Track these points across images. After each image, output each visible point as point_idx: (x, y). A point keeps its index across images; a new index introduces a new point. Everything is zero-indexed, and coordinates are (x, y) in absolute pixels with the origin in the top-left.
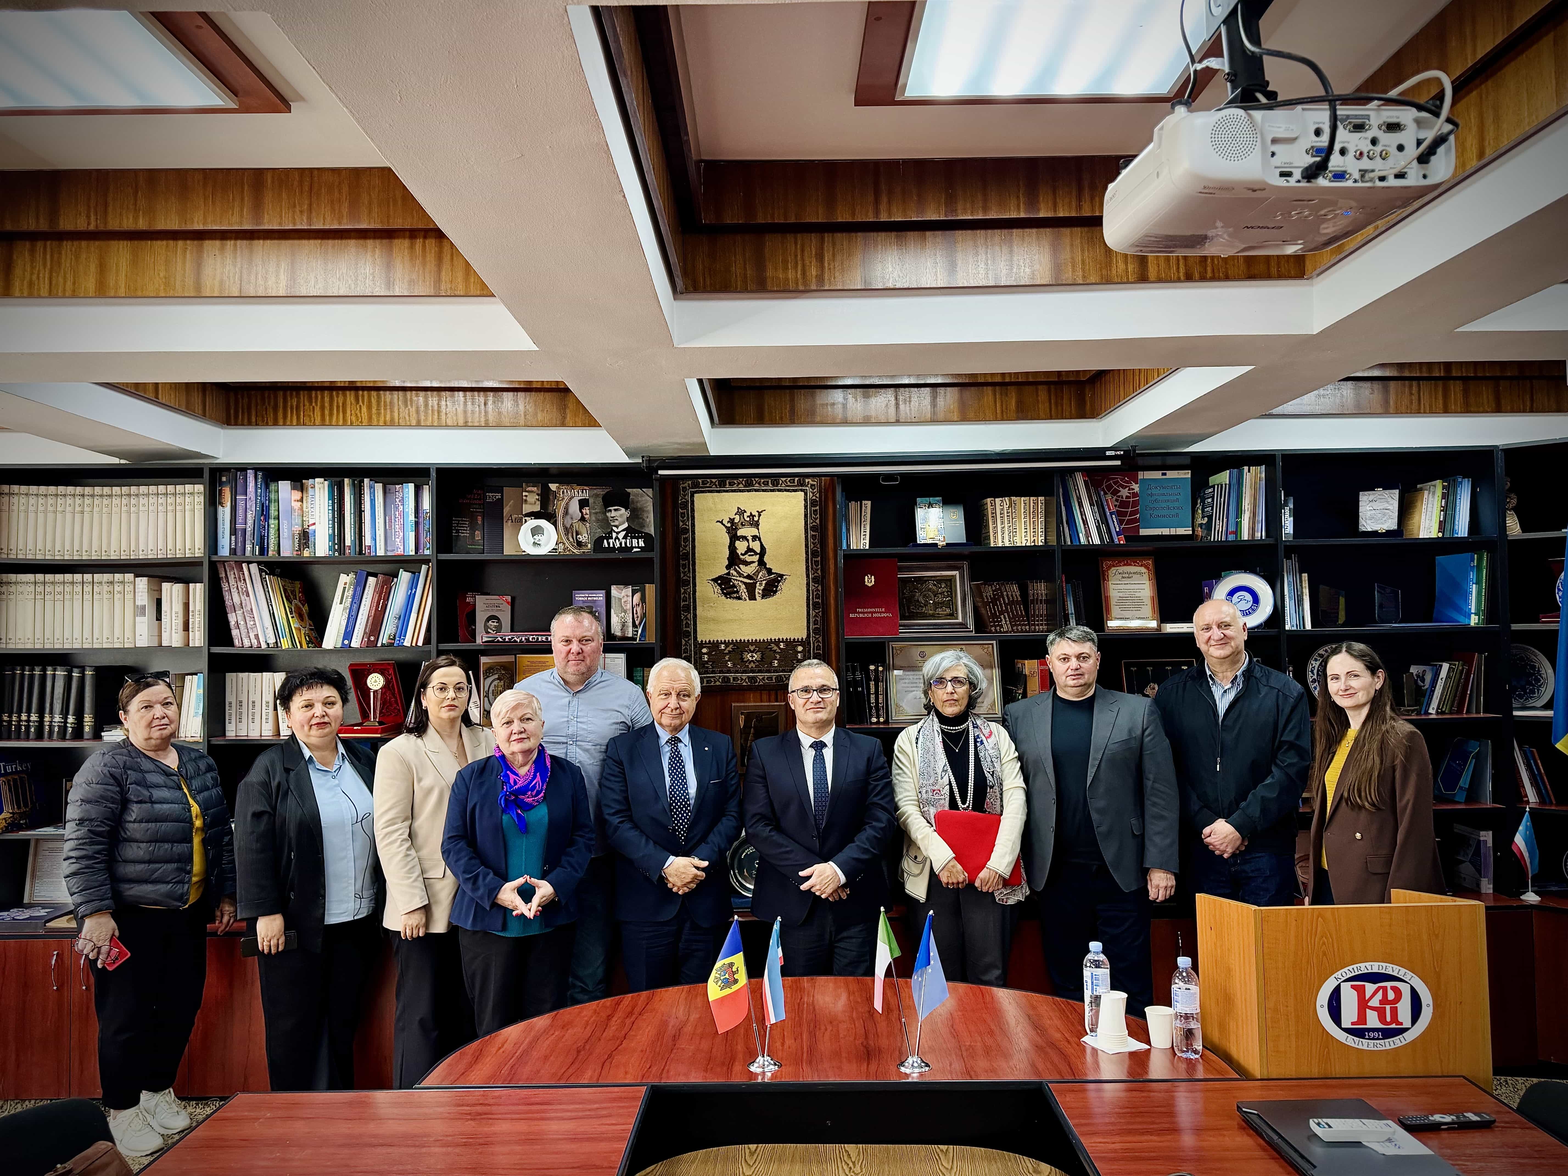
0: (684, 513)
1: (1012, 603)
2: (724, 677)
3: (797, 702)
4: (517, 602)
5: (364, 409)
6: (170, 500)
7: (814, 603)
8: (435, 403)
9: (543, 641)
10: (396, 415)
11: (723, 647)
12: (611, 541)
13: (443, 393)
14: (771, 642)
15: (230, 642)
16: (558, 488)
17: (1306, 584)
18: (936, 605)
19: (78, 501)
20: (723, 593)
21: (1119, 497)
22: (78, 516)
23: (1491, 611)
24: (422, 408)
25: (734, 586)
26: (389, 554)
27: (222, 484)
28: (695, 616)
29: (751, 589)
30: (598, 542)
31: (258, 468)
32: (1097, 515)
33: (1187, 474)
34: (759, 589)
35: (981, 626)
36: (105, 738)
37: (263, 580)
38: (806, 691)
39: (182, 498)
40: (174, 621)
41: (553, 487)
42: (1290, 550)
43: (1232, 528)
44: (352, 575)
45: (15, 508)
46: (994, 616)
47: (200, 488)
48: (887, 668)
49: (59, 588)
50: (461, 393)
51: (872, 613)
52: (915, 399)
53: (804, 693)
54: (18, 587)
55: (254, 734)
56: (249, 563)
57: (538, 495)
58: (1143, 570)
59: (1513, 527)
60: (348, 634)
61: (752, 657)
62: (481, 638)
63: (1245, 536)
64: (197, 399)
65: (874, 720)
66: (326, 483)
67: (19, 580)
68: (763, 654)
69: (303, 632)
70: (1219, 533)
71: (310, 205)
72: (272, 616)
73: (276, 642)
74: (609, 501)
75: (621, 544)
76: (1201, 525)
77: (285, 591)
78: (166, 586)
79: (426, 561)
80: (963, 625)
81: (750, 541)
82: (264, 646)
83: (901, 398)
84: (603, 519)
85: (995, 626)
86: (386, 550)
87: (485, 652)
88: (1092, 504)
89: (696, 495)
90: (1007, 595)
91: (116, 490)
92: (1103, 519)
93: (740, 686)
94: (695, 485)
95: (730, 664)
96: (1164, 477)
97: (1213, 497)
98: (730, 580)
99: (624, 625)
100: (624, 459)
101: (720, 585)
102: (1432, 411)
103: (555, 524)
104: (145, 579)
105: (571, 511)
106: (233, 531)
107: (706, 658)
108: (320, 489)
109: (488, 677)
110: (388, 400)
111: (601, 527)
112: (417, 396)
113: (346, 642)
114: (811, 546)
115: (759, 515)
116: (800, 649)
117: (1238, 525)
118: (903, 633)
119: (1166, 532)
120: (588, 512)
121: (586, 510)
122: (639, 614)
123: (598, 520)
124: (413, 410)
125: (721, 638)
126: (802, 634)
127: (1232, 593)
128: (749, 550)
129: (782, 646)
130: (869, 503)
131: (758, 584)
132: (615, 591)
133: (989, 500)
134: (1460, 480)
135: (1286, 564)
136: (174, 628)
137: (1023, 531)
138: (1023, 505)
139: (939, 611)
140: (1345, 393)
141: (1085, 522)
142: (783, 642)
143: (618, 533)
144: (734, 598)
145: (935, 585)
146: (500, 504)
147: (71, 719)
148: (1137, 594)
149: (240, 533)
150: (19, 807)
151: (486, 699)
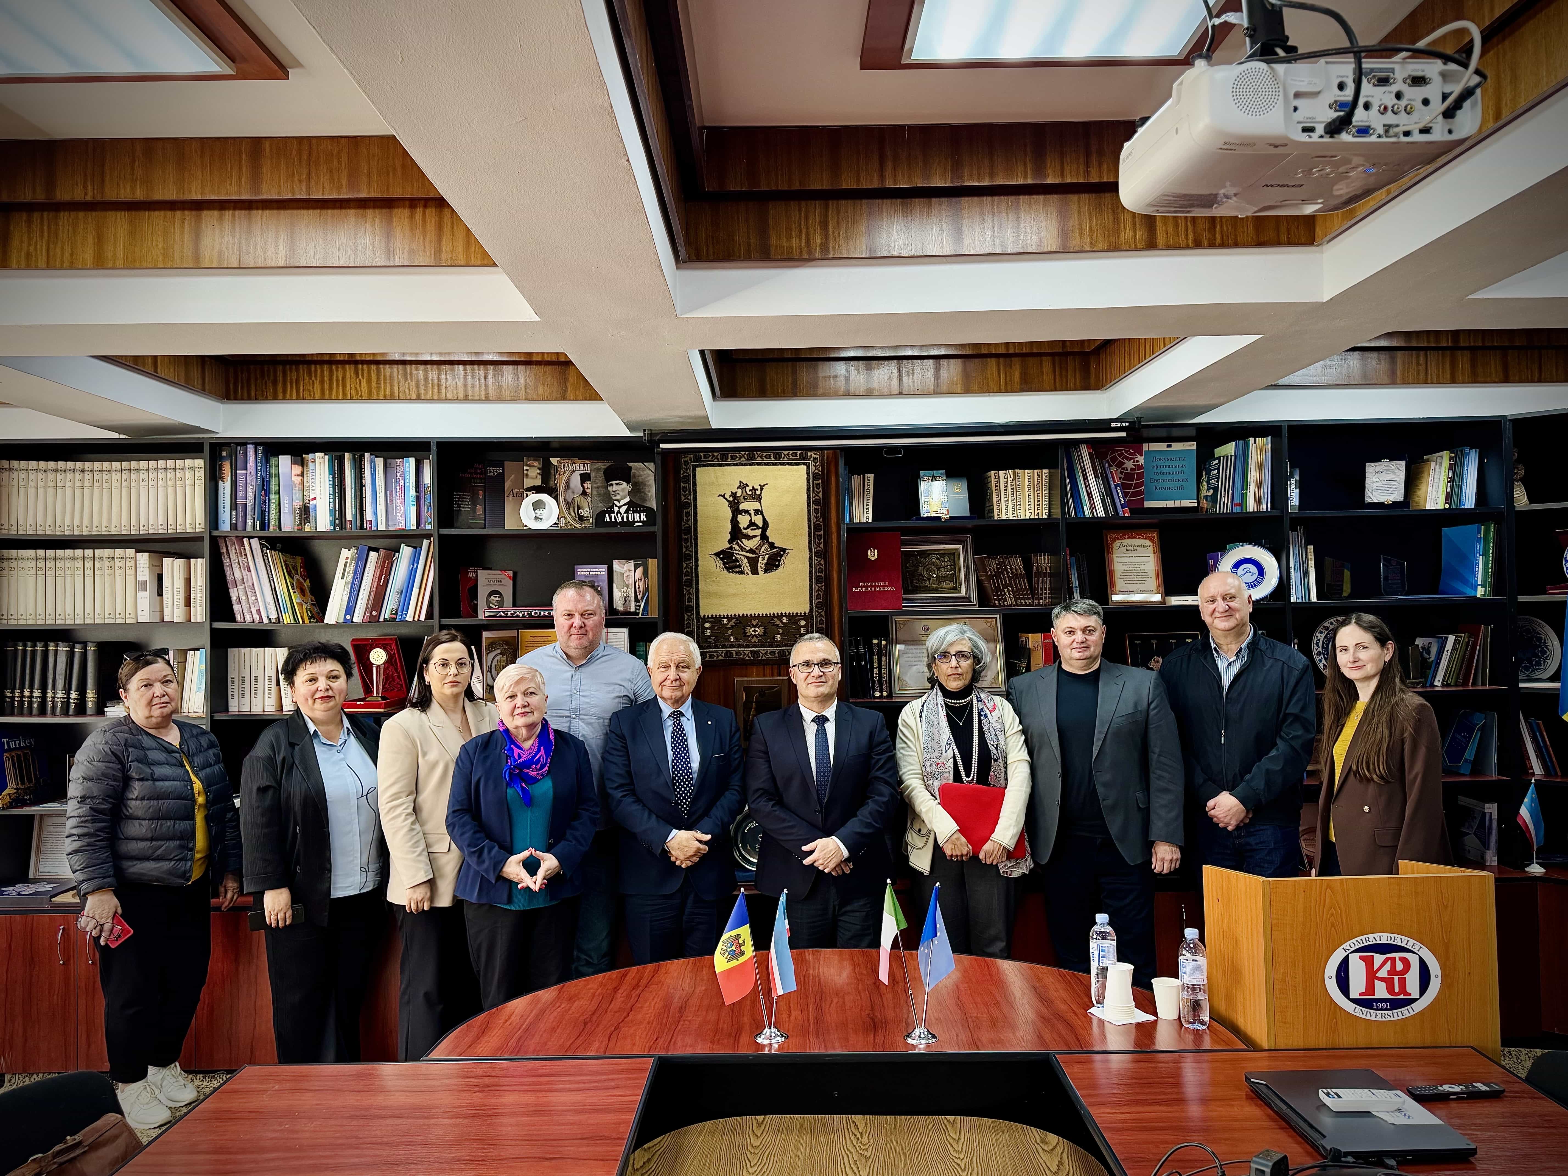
0: (685, 487)
1: (1016, 576)
2: (727, 652)
3: (798, 676)
4: (519, 576)
5: (364, 383)
6: (171, 475)
7: (816, 577)
8: (436, 377)
9: (545, 616)
10: (396, 389)
11: (725, 621)
12: (613, 515)
13: (443, 367)
14: (774, 616)
15: (232, 618)
16: (559, 462)
17: (1311, 556)
18: (940, 579)
19: (78, 476)
20: (725, 567)
21: (1123, 469)
22: (78, 492)
23: (1498, 583)
24: (422, 382)
25: (737, 560)
26: (391, 528)
27: (222, 458)
28: (697, 590)
29: (753, 563)
30: (600, 517)
31: (258, 443)
32: (1102, 487)
33: (1192, 446)
34: (762, 563)
35: (984, 599)
36: (108, 714)
37: (264, 555)
38: (807, 665)
39: (182, 473)
40: (175, 597)
41: (554, 461)
42: (1296, 522)
43: (1237, 500)
44: (353, 550)
45: (15, 483)
46: (998, 589)
47: (199, 463)
48: (890, 643)
49: (60, 564)
50: (461, 367)
51: (875, 587)
52: (918, 371)
53: (805, 668)
54: (19, 563)
55: (257, 710)
56: (250, 538)
57: (539, 469)
58: (1148, 542)
59: (1521, 499)
60: (350, 609)
61: (755, 631)
62: (483, 613)
63: (1251, 509)
64: (195, 373)
65: (877, 694)
66: (327, 457)
67: (19, 556)
68: (765, 629)
69: (304, 607)
70: (1225, 504)
71: (309, 174)
72: (274, 590)
73: (278, 617)
74: (610, 475)
75: (623, 518)
76: (1206, 497)
77: (287, 566)
78: (167, 561)
79: (428, 536)
80: (967, 599)
81: (753, 515)
82: (266, 621)
83: (904, 370)
84: (605, 494)
85: (999, 600)
86: (387, 525)
87: (488, 627)
88: (1096, 477)
89: (698, 469)
90: (1011, 569)
91: (116, 465)
92: (1108, 492)
93: (743, 660)
94: (697, 459)
95: (732, 639)
96: (1169, 449)
97: (1218, 469)
98: (732, 554)
99: (626, 599)
100: (625, 432)
101: (722, 559)
102: (1439, 381)
103: (556, 498)
104: (146, 555)
105: (572, 485)
106: (234, 506)
107: (708, 632)
108: (320, 463)
109: (491, 652)
110: (388, 374)
111: (603, 501)
112: (417, 369)
113: (348, 617)
114: (813, 520)
115: (762, 489)
116: (803, 623)
117: (1244, 497)
118: (906, 606)
119: (1170, 504)
120: (589, 486)
121: (587, 485)
122: (641, 589)
123: (599, 495)
124: (413, 383)
125: (723, 613)
126: (804, 608)
127: (1237, 565)
128: (752, 524)
129: (785, 620)
130: (872, 476)
131: (760, 559)
132: (617, 565)
133: (993, 473)
134: (1467, 451)
135: (1292, 535)
136: (175, 603)
137: (1027, 503)
138: (1027, 477)
139: (943, 585)
140: (1351, 363)
141: (1090, 495)
142: (786, 616)
143: (619, 507)
144: (736, 572)
145: (938, 559)
146: (501, 478)
147: (73, 695)
148: (1142, 567)
149: (240, 509)
150: (23, 783)
151: (489, 674)
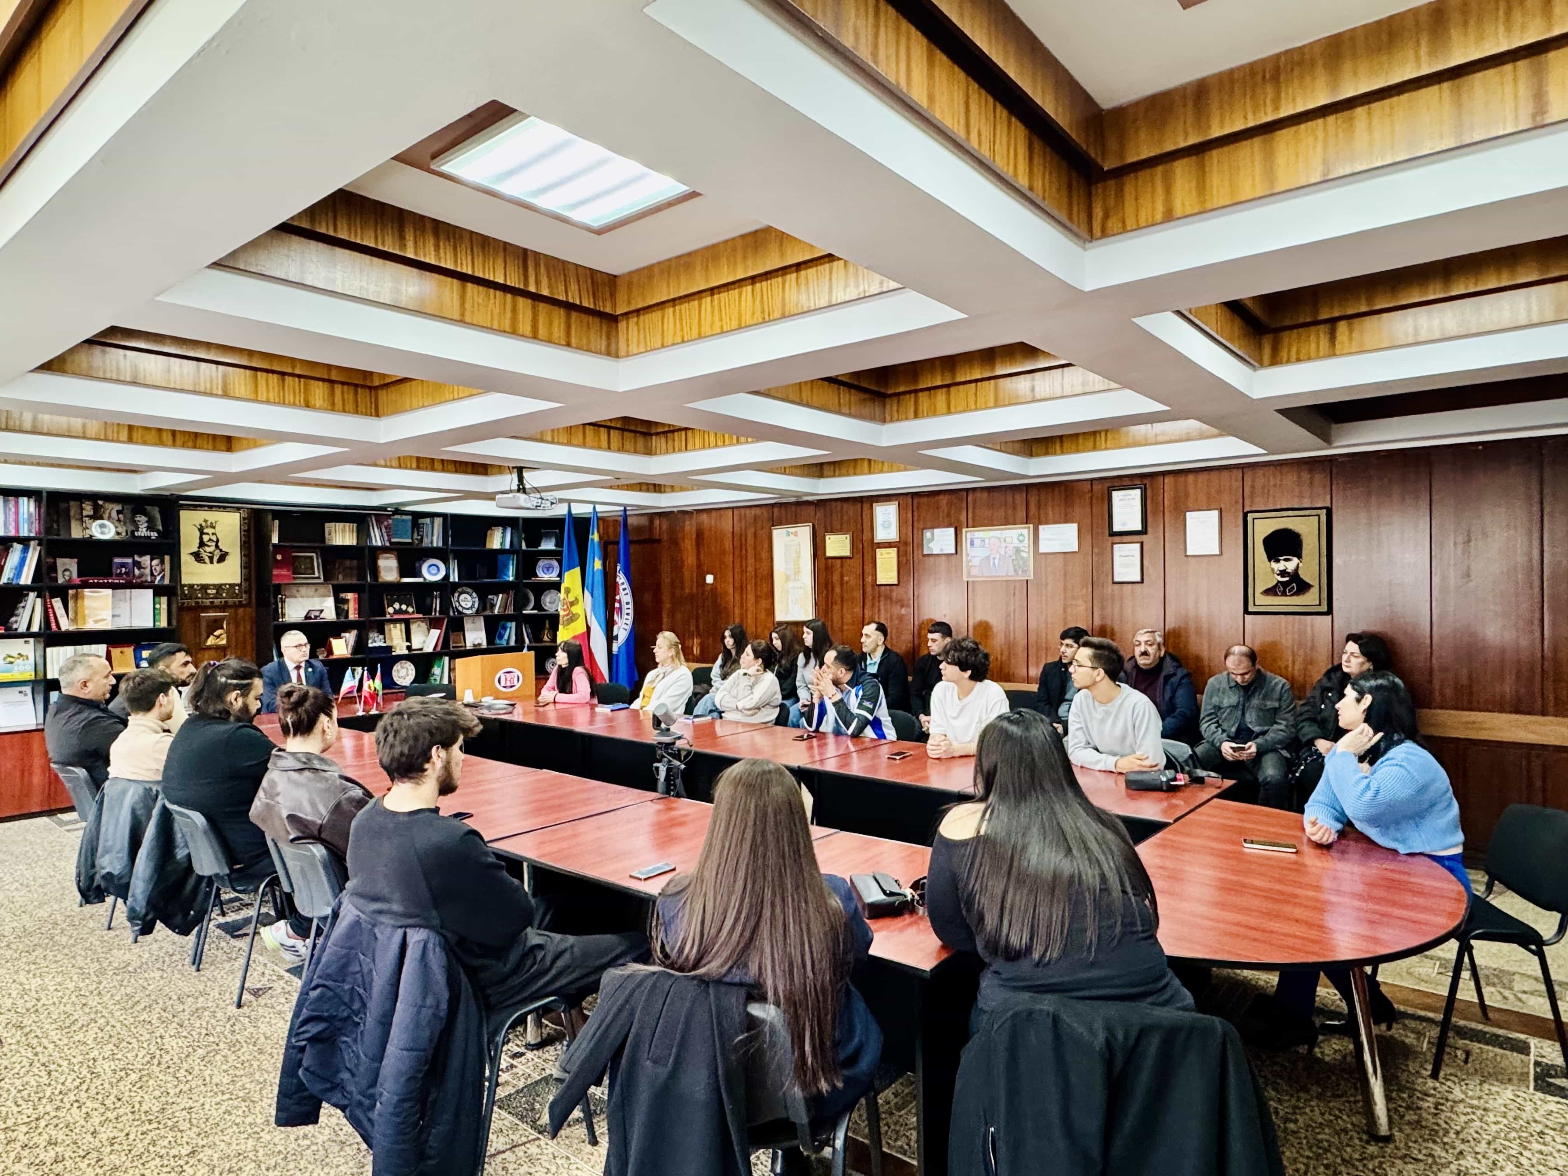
0: (175, 520)
2: (197, 601)
7: (244, 566)
11: (195, 587)
12: (138, 533)
14: (222, 584)
16: (104, 504)
17: (455, 564)
18: (306, 569)
20: (196, 560)
21: (384, 525)
23: (517, 576)
25: (202, 557)
28: (181, 571)
29: (211, 559)
30: (133, 532)
32: (380, 533)
33: (410, 519)
34: (216, 559)
35: (327, 579)
41: (100, 502)
42: (450, 551)
43: (430, 541)
46: (332, 574)
51: (278, 572)
57: (92, 507)
58: (394, 556)
61: (212, 592)
62: (61, 581)
63: (435, 545)
65: (281, 620)
68: (217, 591)
70: (426, 543)
74: (135, 512)
75: (145, 534)
76: (417, 539)
80: (319, 578)
81: (211, 535)
88: (378, 529)
89: (181, 513)
92: (382, 535)
93: (205, 605)
94: (180, 509)
95: (199, 595)
96: (401, 519)
97: (421, 529)
98: (199, 554)
101: (194, 556)
105: (112, 516)
107: (186, 592)
114: (243, 539)
115: (216, 523)
116: (237, 588)
118: (292, 581)
119: (403, 541)
120: (124, 517)
121: (121, 516)
122: (158, 570)
125: (194, 583)
126: (239, 581)
127: (430, 566)
128: (210, 540)
131: (215, 557)
132: (137, 558)
134: (507, 527)
135: (451, 557)
137: (346, 538)
138: (348, 527)
139: (308, 571)
141: (374, 536)
142: (228, 585)
143: (142, 529)
144: (202, 563)
145: (306, 560)
148: (391, 567)
